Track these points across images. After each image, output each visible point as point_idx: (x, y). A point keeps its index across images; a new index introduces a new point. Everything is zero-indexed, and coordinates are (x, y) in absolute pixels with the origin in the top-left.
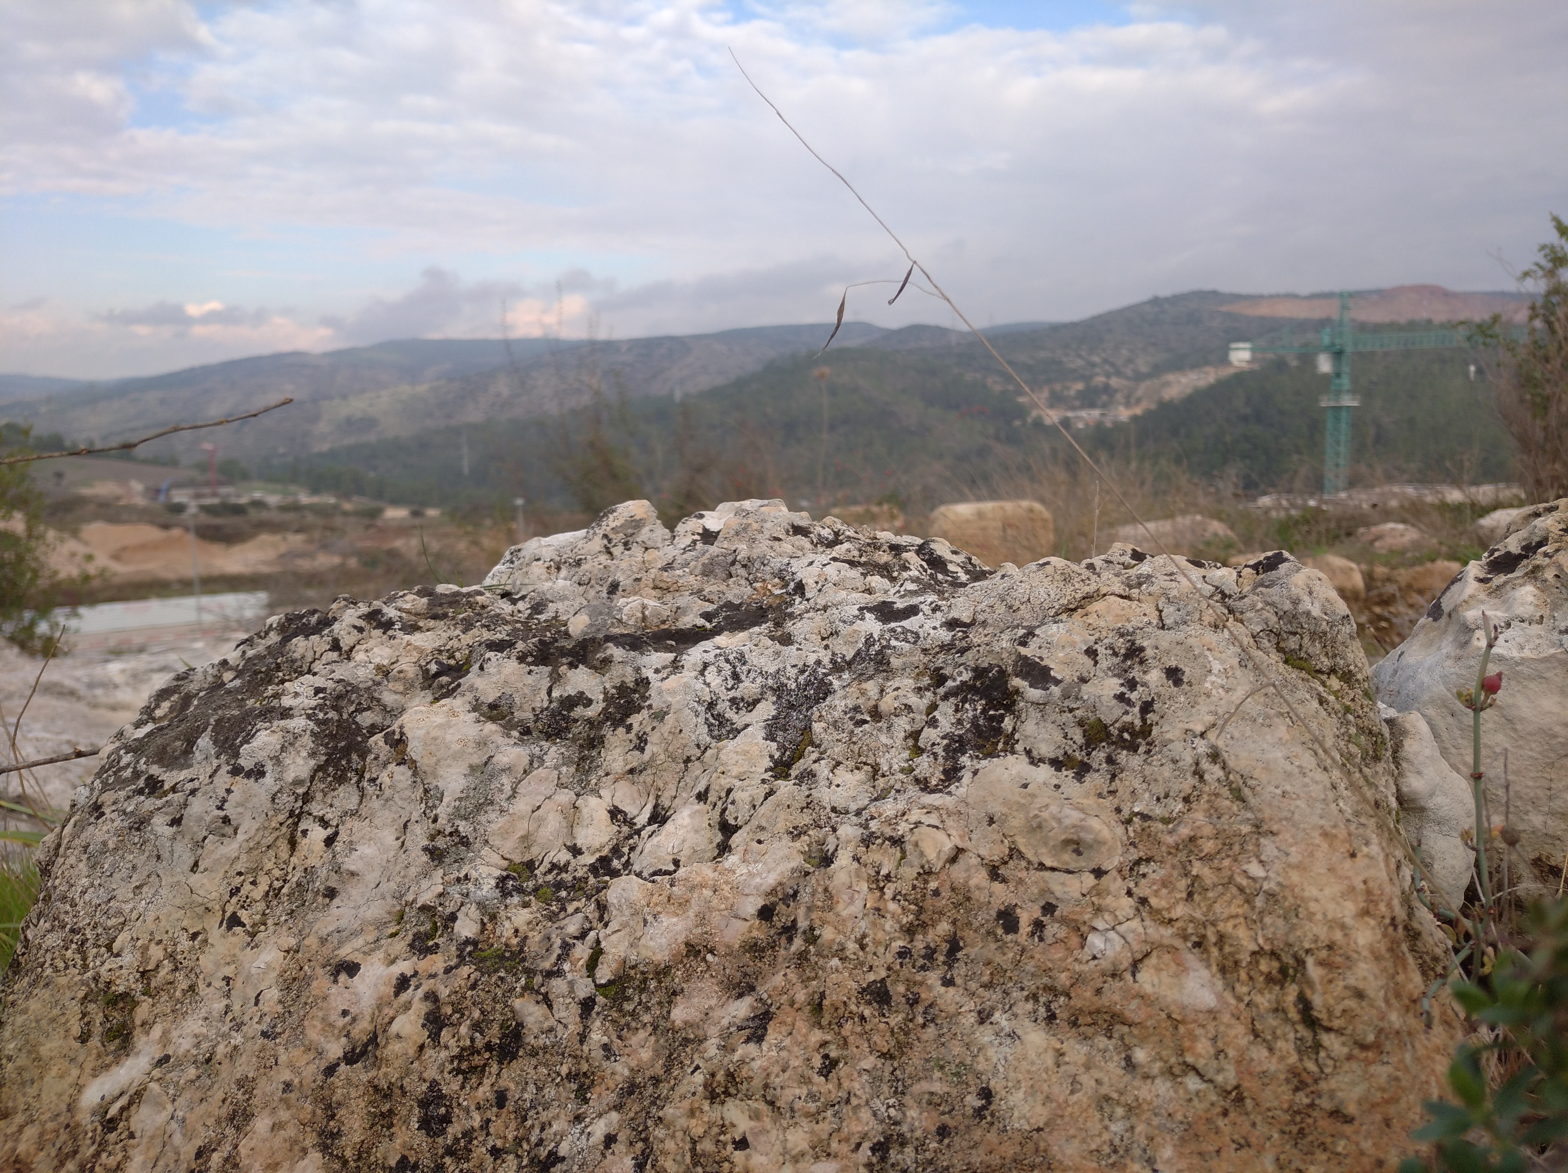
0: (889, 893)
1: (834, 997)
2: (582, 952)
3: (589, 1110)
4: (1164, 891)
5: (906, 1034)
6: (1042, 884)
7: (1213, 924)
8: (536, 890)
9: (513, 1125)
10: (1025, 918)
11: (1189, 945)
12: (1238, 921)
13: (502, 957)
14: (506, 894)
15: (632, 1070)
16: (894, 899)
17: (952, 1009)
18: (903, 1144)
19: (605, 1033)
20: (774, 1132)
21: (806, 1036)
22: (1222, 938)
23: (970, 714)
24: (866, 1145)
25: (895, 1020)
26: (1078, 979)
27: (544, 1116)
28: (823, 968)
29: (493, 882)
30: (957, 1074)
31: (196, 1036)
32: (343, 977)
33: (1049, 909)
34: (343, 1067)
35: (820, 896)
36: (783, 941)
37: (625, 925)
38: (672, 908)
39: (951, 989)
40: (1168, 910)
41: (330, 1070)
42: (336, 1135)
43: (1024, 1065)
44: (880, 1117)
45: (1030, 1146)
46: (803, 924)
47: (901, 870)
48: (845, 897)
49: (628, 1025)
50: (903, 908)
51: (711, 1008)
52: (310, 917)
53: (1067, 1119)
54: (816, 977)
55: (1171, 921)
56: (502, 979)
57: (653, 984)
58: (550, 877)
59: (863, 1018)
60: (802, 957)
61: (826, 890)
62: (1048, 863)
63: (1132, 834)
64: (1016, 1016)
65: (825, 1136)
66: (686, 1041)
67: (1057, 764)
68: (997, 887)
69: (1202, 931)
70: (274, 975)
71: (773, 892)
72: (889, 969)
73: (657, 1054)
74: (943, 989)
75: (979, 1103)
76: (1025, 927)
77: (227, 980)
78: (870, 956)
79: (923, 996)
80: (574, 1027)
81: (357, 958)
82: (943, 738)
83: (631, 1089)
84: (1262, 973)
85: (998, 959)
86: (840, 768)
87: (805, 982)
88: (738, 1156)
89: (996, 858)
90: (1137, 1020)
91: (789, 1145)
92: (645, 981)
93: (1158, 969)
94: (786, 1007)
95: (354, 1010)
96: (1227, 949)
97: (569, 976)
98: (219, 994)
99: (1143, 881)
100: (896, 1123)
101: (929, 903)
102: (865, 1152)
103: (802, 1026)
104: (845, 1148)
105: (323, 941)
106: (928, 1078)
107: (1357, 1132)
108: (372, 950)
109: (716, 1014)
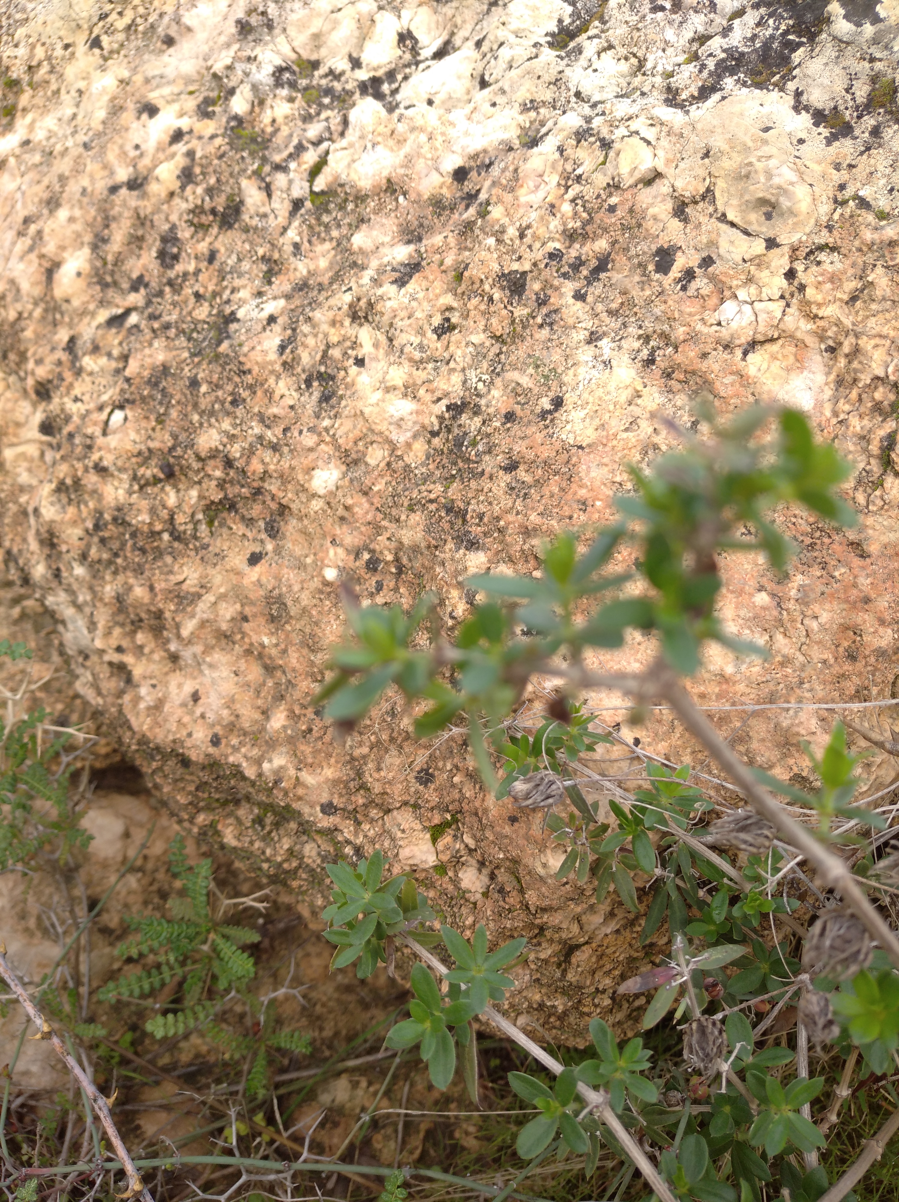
0: (571, 194)
1: (475, 272)
2: (311, 157)
3: (271, 291)
4: (829, 286)
5: (524, 328)
6: (714, 236)
7: (857, 336)
8: (306, 89)
9: (214, 281)
10: (680, 262)
11: (823, 347)
12: (883, 342)
13: (253, 140)
14: (278, 83)
15: (309, 272)
16: (573, 201)
17: (571, 321)
18: (476, 414)
19: (300, 234)
20: (382, 363)
21: (437, 296)
22: (856, 351)
23: (770, 31)
24: (445, 402)
25: (521, 312)
26: (693, 338)
27: (237, 282)
28: (480, 243)
29: (271, 69)
30: (546, 377)
31: (50, 131)
32: (145, 116)
33: (707, 262)
34: (124, 191)
35: (508, 174)
36: (462, 206)
37: (351, 145)
38: (391, 142)
39: (579, 304)
40: (819, 305)
41: (114, 189)
42: (105, 241)
43: (600, 392)
44: (468, 384)
45: (565, 456)
46: (483, 196)
47: (594, 176)
48: (531, 184)
49: (319, 234)
50: (576, 214)
51: (383, 244)
52: (146, 57)
53: (607, 449)
54: (470, 250)
55: (816, 316)
56: (243, 158)
57: (350, 206)
58: (324, 82)
59: (491, 300)
60: (469, 226)
61: (516, 170)
62: (730, 217)
63: (836, 216)
64: (620, 348)
65: (419, 382)
66: (354, 264)
67: (819, 117)
68: (675, 224)
69: (842, 339)
70: (106, 98)
71: (475, 157)
72: (535, 264)
73: (330, 267)
74: (571, 301)
75: (548, 407)
76: (675, 272)
77: (80, 92)
78: (523, 247)
79: (552, 300)
80: (282, 220)
81: (159, 103)
82: (724, 51)
83: (303, 286)
84: (873, 399)
85: (635, 292)
86: (610, 53)
87: (462, 249)
88: (354, 370)
89: (687, 194)
90: (722, 394)
91: (388, 377)
92: (346, 200)
93: (774, 357)
94: (434, 266)
95: (143, 147)
96: (855, 365)
97: (292, 175)
98: (72, 102)
99: (814, 268)
100: (478, 395)
101: (601, 216)
102: (441, 407)
103: (438, 286)
104: (428, 397)
105: (147, 81)
106: (523, 371)
107: (863, 568)
108: (173, 101)
109: (383, 250)
